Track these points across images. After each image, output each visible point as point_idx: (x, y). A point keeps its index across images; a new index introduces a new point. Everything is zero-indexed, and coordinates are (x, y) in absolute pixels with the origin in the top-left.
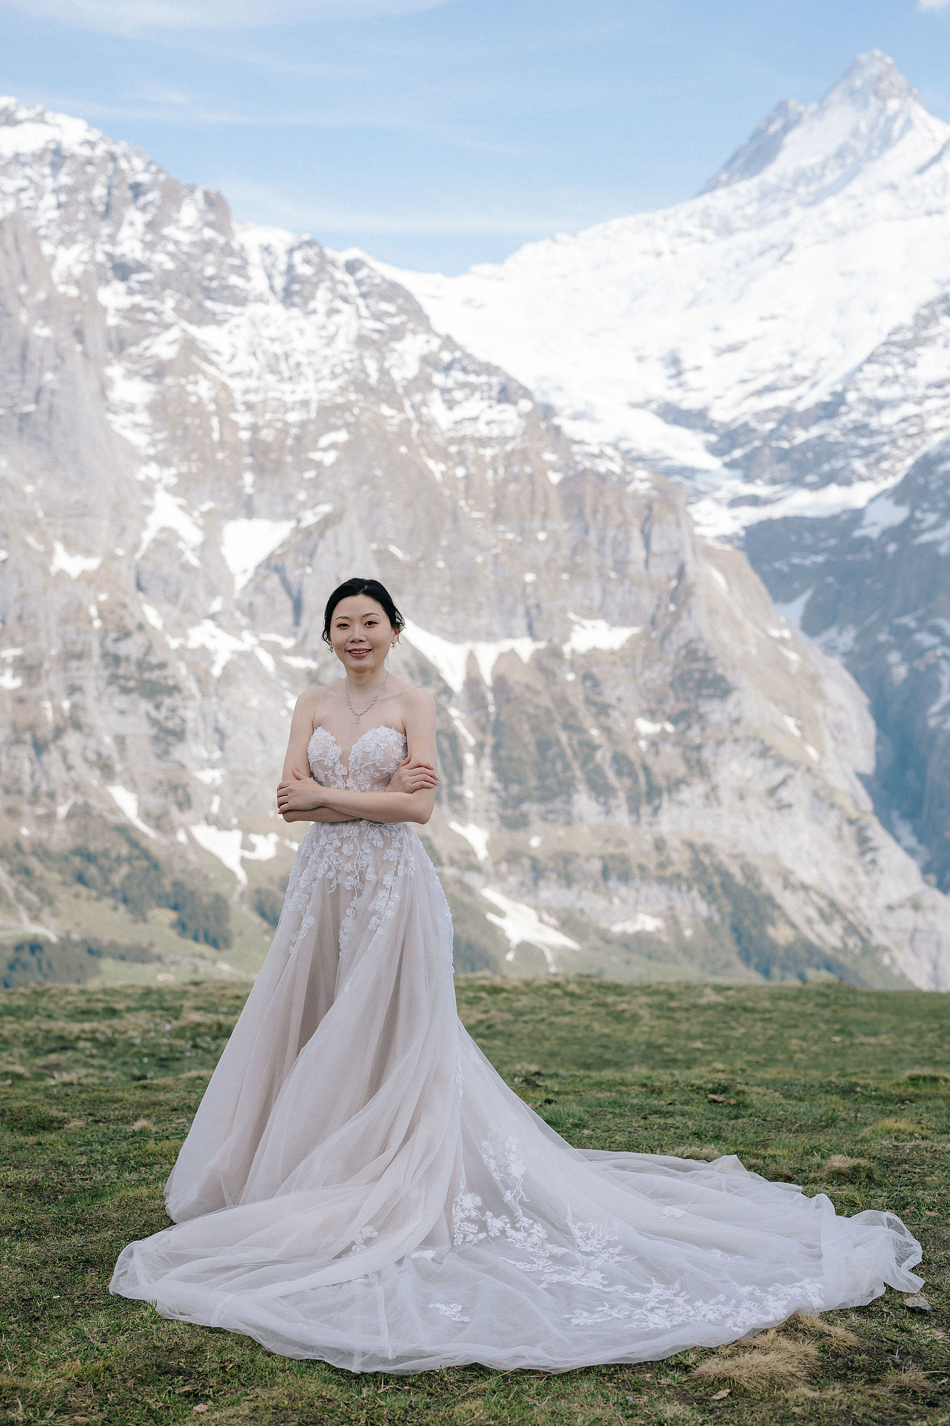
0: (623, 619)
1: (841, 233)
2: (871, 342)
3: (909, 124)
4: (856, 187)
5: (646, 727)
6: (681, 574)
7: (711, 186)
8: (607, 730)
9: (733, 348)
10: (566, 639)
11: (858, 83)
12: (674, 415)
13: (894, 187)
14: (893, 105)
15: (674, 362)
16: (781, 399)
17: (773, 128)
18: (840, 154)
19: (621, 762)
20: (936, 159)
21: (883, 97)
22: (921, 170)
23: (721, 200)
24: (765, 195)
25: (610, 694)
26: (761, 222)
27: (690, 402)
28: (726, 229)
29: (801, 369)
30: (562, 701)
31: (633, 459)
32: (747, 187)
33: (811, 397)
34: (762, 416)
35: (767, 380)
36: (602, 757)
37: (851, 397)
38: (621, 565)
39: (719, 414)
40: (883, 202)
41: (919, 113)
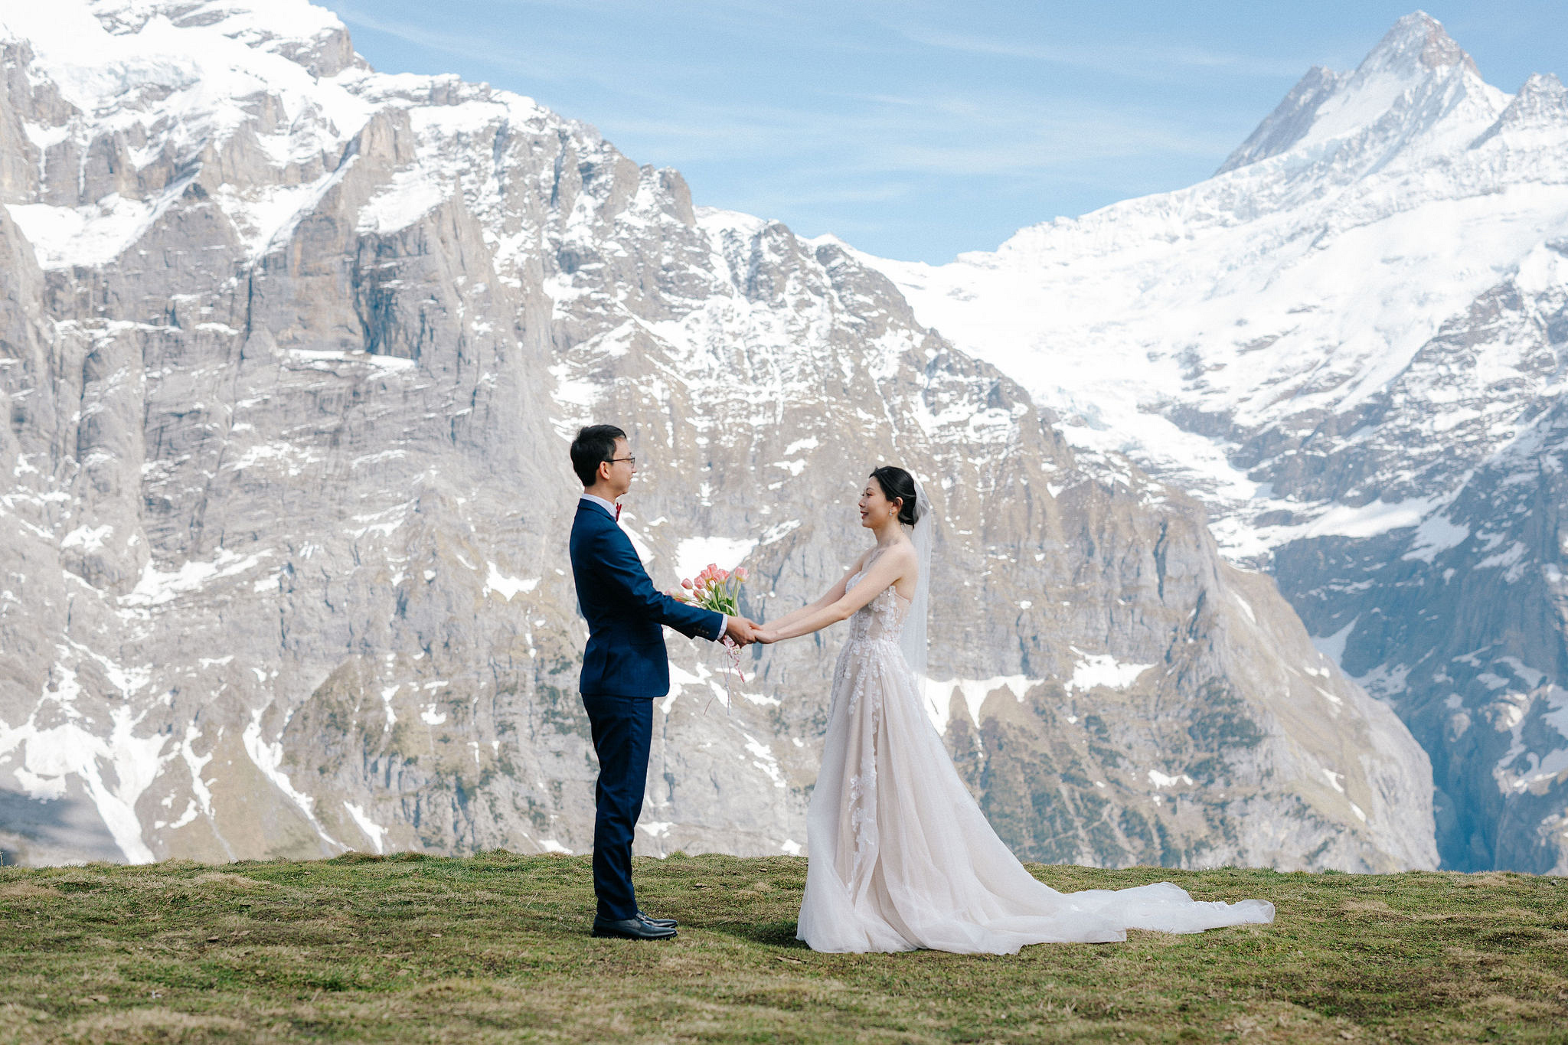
0: (1133, 654)
1: (1385, 214)
2: (1421, 337)
3: (1461, 92)
4: (1400, 163)
5: (1159, 779)
6: (1201, 600)
7: (1234, 163)
8: (1116, 782)
9: (1259, 345)
10: (1067, 676)
11: (1402, 47)
12: (1190, 420)
13: (1444, 163)
14: (1443, 71)
15: (1191, 359)
16: (1317, 401)
17: (1304, 99)
18: (1381, 127)
19: (1132, 822)
20: (1493, 131)
21: (1430, 64)
22: (1476, 144)
23: (1244, 179)
24: (1293, 173)
25: (1117, 742)
26: (1292, 202)
27: (1212, 405)
28: (1250, 211)
29: (1339, 367)
30: (1063, 748)
31: (1147, 470)
32: (1275, 163)
33: (1352, 399)
34: (1295, 421)
35: (1299, 380)
36: (1111, 814)
37: (1398, 399)
38: (1130, 593)
39: (1243, 419)
40: (1434, 180)
41: (1472, 79)
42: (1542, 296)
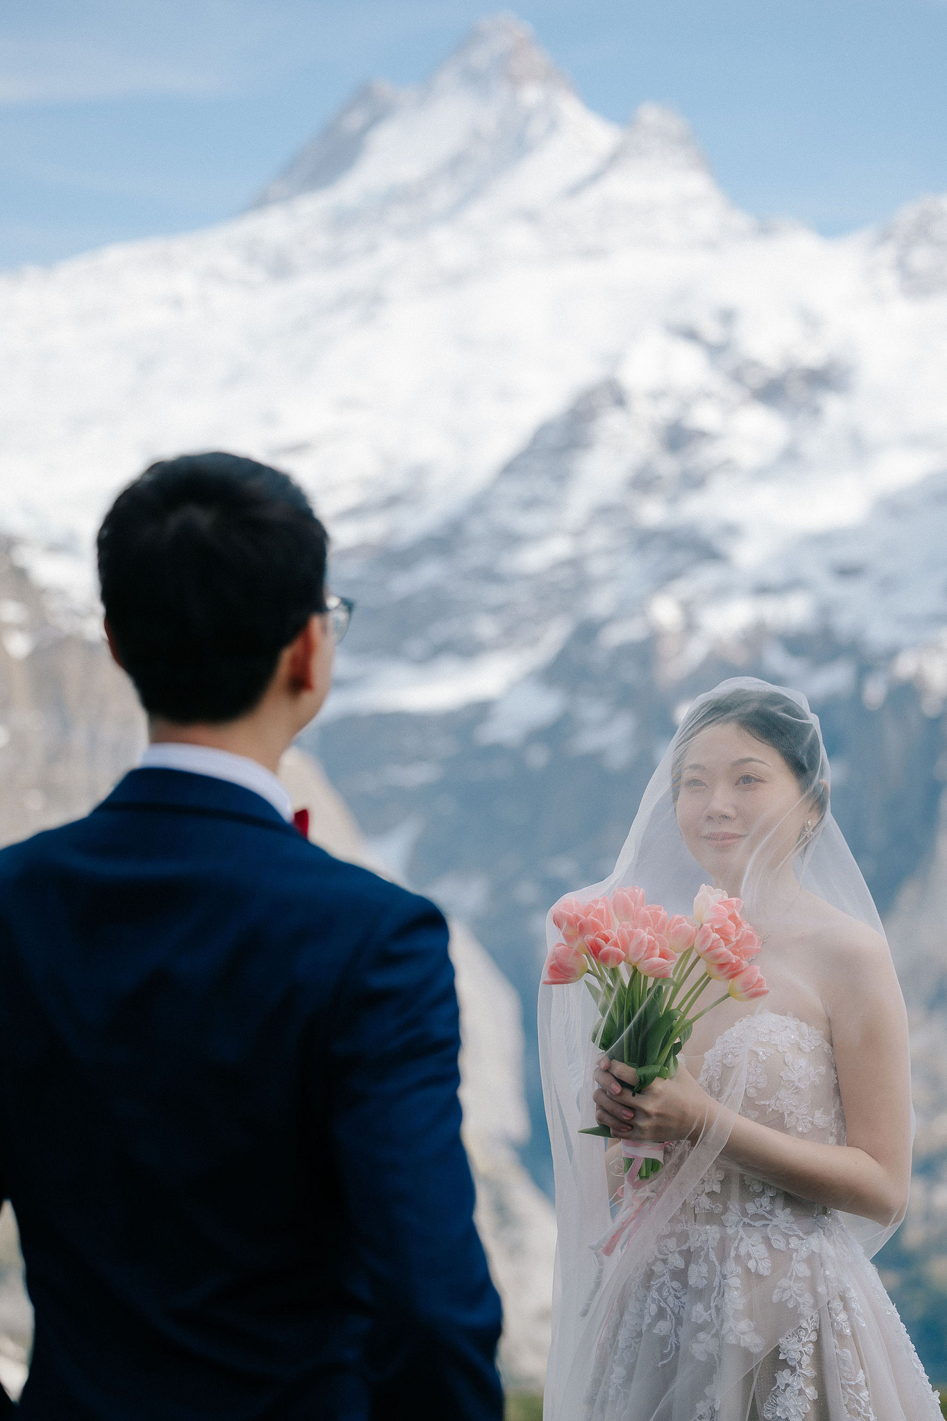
1: (456, 279)
3: (553, 126)
4: (478, 213)
7: (260, 203)
11: (480, 57)
13: (530, 216)
14: (531, 95)
17: (356, 120)
18: (456, 164)
20: (595, 177)
21: (515, 82)
22: (575, 190)
23: (275, 225)
24: (342, 220)
26: (334, 259)
28: (283, 268)
32: (313, 206)
33: (415, 526)
37: (477, 527)
40: (519, 238)
41: (571, 109)
42: (657, 395)
